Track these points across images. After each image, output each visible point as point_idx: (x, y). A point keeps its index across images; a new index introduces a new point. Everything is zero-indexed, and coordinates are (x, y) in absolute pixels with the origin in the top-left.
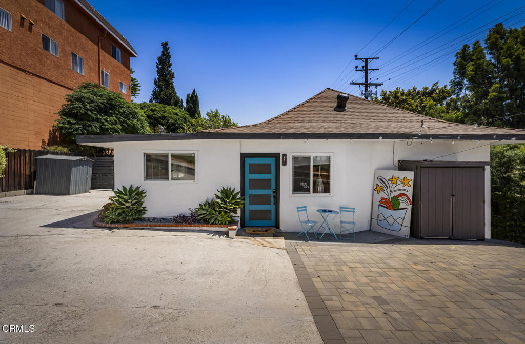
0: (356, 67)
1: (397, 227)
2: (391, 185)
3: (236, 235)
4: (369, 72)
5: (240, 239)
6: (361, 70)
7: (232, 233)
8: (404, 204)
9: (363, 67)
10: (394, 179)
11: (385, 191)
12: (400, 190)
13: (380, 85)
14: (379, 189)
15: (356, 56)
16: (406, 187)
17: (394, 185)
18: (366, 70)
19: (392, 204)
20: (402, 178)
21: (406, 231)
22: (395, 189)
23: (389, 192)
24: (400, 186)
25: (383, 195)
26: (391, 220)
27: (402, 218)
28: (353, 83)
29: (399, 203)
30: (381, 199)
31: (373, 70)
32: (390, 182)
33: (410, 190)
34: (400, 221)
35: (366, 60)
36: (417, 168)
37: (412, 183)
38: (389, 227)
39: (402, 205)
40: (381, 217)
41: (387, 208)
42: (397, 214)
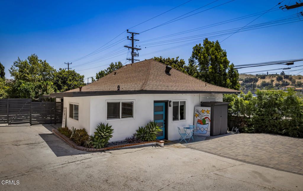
0: (128, 37)
1: (205, 132)
2: (202, 113)
3: (164, 145)
4: (134, 41)
5: (166, 147)
6: (130, 39)
7: (162, 144)
8: (208, 122)
9: (131, 37)
10: (203, 111)
11: (200, 117)
12: (206, 115)
13: (139, 49)
14: (196, 115)
15: (128, 30)
16: (208, 114)
17: (203, 114)
18: (132, 39)
19: (203, 122)
20: (206, 110)
21: (208, 133)
22: (204, 115)
23: (201, 116)
24: (206, 114)
25: (198, 118)
26: (202, 129)
27: (207, 127)
28: (126, 47)
29: (206, 121)
30: (198, 120)
31: (136, 40)
32: (201, 112)
33: (210, 115)
34: (206, 129)
35: (133, 34)
36: (212, 106)
37: (210, 112)
38: (202, 133)
39: (207, 122)
40: (198, 129)
41: (200, 124)
42: (205, 126)
